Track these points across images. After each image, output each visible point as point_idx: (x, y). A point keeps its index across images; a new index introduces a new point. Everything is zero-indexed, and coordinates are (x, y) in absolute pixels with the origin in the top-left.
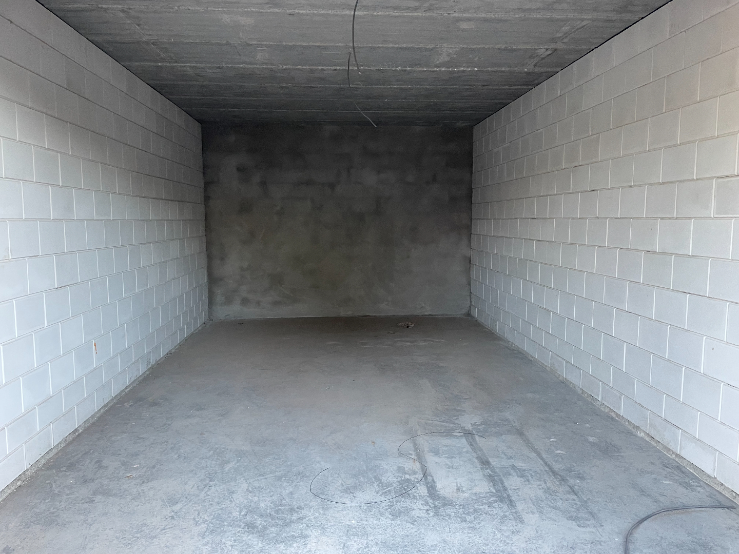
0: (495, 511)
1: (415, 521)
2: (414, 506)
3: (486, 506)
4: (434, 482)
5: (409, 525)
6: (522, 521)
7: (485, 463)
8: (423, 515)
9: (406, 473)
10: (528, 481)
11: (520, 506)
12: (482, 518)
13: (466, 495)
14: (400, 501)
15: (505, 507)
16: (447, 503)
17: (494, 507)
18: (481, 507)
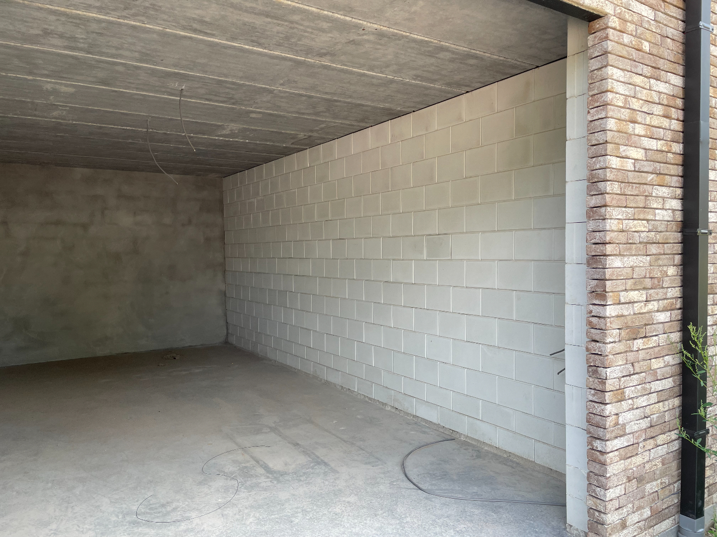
0: (318, 471)
1: (266, 489)
2: (259, 481)
3: (310, 470)
4: (266, 464)
5: (263, 492)
6: (338, 472)
7: (296, 445)
8: (270, 484)
9: (241, 463)
10: (331, 449)
11: (332, 465)
12: (311, 476)
13: (293, 466)
14: (248, 481)
15: (323, 467)
16: (282, 474)
17: (316, 469)
18: (307, 471)
